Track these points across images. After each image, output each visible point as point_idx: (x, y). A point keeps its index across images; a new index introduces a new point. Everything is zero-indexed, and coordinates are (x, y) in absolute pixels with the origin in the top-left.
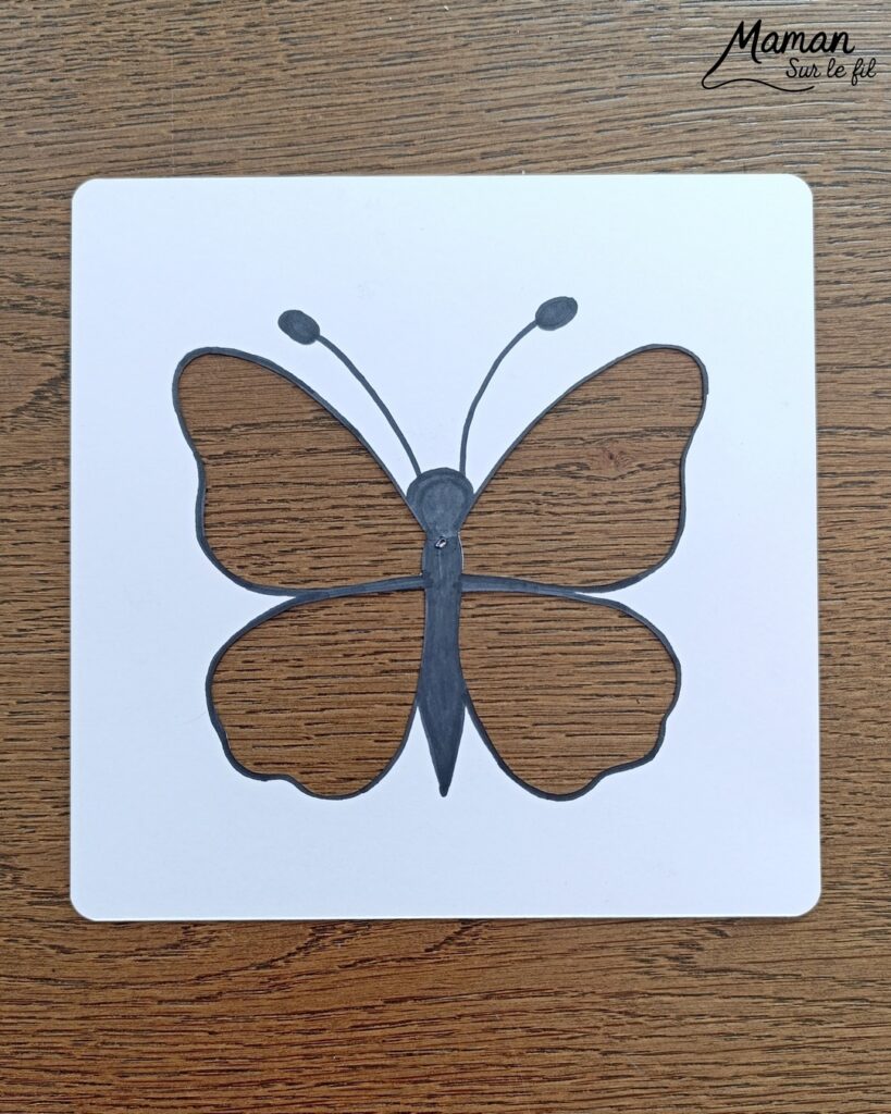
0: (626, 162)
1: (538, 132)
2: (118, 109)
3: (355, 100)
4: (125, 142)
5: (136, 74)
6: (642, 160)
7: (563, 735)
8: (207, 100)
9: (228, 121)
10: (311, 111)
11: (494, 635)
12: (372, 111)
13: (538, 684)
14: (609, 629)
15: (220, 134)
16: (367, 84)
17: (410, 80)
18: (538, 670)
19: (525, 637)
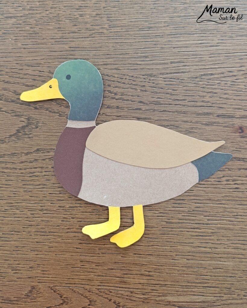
0: (219, 68)
1: (190, 56)
2: (52, 39)
3: (130, 41)
4: (53, 50)
5: (59, 28)
6: (224, 68)
7: (186, 259)
8: (81, 38)
9: (88, 45)
10: (116, 44)
11: (164, 223)
12: (135, 45)
13: (178, 241)
14: (204, 224)
15: (85, 49)
16: (134, 36)
17: (148, 36)
18: (178, 236)
19: (175, 225)
